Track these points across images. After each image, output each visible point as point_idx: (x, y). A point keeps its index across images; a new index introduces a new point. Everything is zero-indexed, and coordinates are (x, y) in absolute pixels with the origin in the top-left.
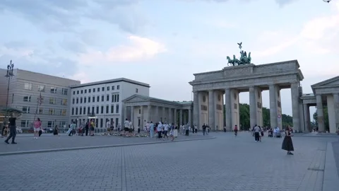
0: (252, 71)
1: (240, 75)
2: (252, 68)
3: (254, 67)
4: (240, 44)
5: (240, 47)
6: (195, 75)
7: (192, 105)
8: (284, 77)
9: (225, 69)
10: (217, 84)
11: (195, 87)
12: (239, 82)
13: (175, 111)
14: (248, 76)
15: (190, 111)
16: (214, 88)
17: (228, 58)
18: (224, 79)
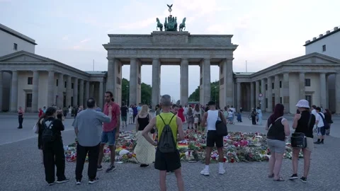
0: (187, 40)
1: (173, 43)
2: (187, 37)
3: (189, 36)
4: (170, 7)
5: (170, 10)
6: (109, 35)
7: (105, 76)
8: (221, 52)
9: (154, 34)
10: (142, 52)
11: (111, 52)
12: (172, 52)
13: (82, 83)
14: (182, 45)
15: (101, 85)
16: (139, 56)
17: (158, 20)
18: (153, 45)
